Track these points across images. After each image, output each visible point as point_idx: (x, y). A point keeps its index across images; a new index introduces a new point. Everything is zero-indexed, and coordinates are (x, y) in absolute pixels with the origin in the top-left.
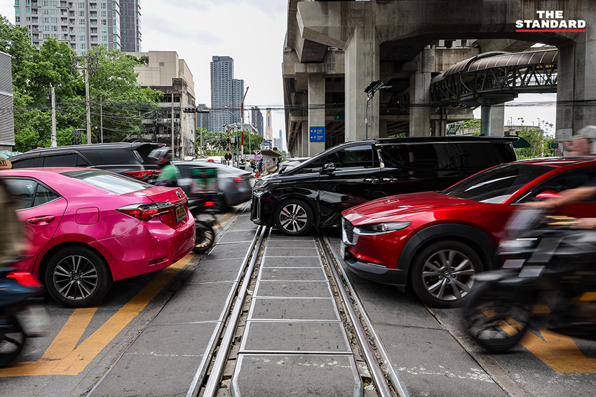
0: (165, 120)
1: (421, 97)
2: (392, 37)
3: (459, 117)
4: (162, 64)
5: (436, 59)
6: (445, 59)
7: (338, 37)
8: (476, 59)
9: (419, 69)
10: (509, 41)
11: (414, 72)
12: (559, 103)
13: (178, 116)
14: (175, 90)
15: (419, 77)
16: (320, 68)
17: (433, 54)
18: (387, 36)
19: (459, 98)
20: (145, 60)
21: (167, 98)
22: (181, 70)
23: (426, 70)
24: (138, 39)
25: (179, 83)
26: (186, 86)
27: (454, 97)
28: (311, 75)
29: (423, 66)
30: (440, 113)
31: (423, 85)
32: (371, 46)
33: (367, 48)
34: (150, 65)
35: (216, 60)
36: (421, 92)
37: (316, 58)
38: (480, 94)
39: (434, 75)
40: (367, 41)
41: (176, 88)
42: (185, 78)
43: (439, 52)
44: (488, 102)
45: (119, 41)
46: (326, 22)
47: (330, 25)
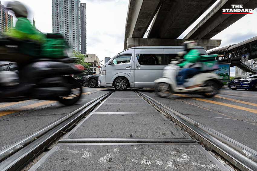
0: (92, 71)
4: (91, 57)
13: (95, 70)
14: (95, 64)
20: (87, 56)
21: (92, 66)
22: (96, 59)
24: (86, 51)
25: (95, 62)
26: (97, 62)
34: (88, 57)
35: (106, 58)
41: (95, 63)
42: (97, 61)
45: (80, 51)
46: (135, 43)
47: (135, 44)
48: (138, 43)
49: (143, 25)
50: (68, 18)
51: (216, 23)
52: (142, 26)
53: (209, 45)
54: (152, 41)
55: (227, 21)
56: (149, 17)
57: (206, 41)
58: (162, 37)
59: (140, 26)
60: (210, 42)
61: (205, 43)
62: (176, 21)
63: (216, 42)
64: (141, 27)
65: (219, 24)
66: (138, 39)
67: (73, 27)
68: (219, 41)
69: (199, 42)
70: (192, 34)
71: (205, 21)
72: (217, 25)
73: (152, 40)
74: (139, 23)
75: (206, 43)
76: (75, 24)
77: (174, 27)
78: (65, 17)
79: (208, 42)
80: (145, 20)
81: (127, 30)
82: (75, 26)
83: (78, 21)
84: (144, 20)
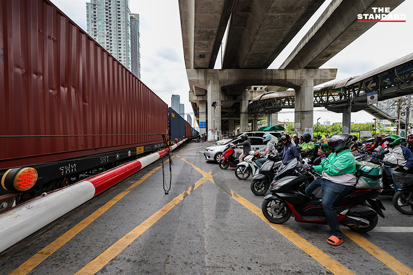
1: (245, 110)
2: (226, 84)
3: (262, 118)
5: (250, 95)
6: (254, 95)
7: (203, 84)
8: (264, 95)
9: (243, 99)
10: (278, 87)
11: (242, 100)
12: (295, 112)
15: (243, 102)
16: (203, 98)
17: (249, 93)
18: (224, 84)
19: (259, 110)
23: (246, 99)
27: (257, 110)
28: (200, 101)
29: (245, 98)
30: (255, 116)
31: (245, 105)
32: (217, 88)
33: (215, 89)
35: (173, 96)
36: (244, 108)
37: (201, 94)
38: (266, 109)
39: (250, 101)
40: (215, 86)
43: (251, 92)
44: (270, 112)
46: (198, 77)
47: (199, 79)
48: (203, 76)
49: (205, 48)
50: (111, 37)
51: (323, 44)
52: (204, 51)
53: (318, 77)
54: (226, 74)
55: (339, 41)
56: (211, 37)
57: (313, 72)
58: (241, 67)
59: (201, 51)
60: (319, 73)
61: (311, 75)
62: (257, 42)
63: (329, 73)
64: (203, 53)
65: (327, 45)
66: (203, 70)
67: (119, 51)
68: (334, 71)
69: (301, 74)
70: (290, 60)
71: (307, 40)
72: (325, 46)
73: (226, 71)
74: (199, 46)
75: (313, 75)
76: (122, 46)
77: (257, 52)
78: (107, 36)
79: (315, 72)
80: (207, 42)
81: (186, 57)
82: (122, 50)
83: (127, 42)
84: (205, 42)
